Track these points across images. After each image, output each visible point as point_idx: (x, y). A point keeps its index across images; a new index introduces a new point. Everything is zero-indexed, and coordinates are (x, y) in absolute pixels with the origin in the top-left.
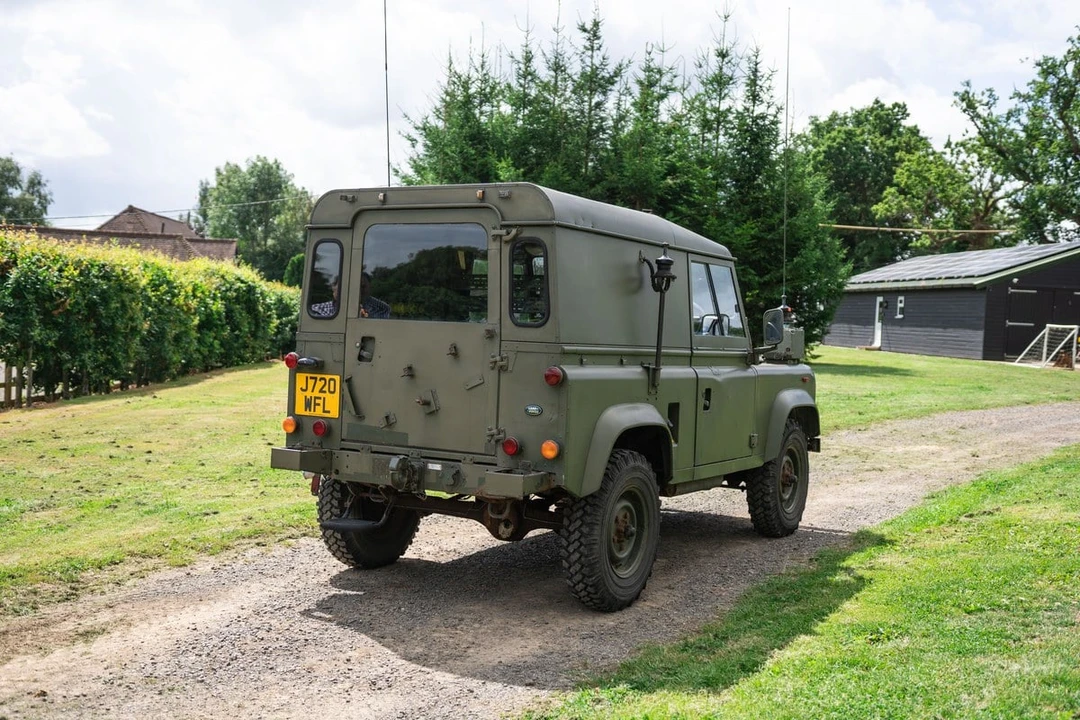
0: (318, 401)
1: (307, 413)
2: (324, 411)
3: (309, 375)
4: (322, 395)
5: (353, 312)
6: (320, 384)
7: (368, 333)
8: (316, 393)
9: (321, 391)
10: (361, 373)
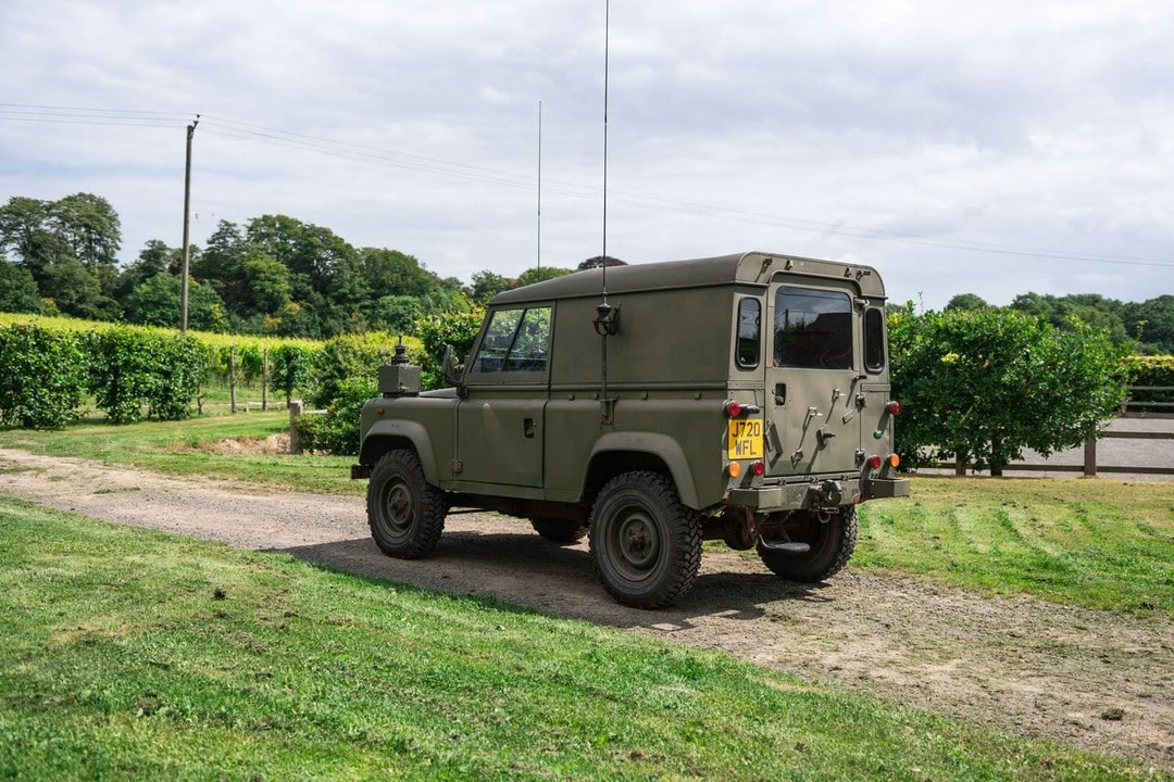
0: (746, 445)
1: (738, 457)
2: (752, 453)
3: (739, 421)
4: (749, 439)
5: (769, 364)
6: (747, 428)
7: (782, 380)
8: (745, 438)
9: (749, 435)
10: (777, 415)
